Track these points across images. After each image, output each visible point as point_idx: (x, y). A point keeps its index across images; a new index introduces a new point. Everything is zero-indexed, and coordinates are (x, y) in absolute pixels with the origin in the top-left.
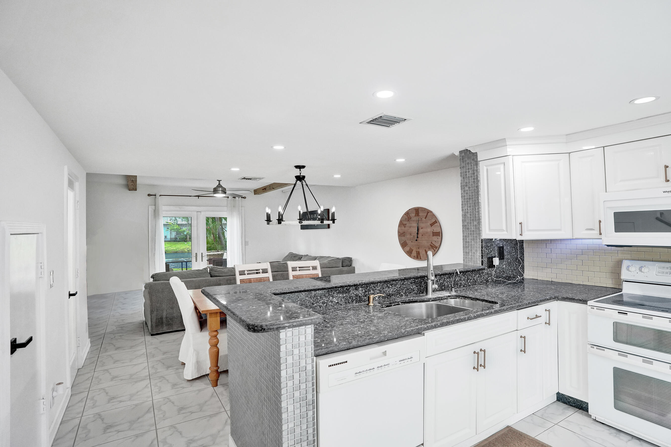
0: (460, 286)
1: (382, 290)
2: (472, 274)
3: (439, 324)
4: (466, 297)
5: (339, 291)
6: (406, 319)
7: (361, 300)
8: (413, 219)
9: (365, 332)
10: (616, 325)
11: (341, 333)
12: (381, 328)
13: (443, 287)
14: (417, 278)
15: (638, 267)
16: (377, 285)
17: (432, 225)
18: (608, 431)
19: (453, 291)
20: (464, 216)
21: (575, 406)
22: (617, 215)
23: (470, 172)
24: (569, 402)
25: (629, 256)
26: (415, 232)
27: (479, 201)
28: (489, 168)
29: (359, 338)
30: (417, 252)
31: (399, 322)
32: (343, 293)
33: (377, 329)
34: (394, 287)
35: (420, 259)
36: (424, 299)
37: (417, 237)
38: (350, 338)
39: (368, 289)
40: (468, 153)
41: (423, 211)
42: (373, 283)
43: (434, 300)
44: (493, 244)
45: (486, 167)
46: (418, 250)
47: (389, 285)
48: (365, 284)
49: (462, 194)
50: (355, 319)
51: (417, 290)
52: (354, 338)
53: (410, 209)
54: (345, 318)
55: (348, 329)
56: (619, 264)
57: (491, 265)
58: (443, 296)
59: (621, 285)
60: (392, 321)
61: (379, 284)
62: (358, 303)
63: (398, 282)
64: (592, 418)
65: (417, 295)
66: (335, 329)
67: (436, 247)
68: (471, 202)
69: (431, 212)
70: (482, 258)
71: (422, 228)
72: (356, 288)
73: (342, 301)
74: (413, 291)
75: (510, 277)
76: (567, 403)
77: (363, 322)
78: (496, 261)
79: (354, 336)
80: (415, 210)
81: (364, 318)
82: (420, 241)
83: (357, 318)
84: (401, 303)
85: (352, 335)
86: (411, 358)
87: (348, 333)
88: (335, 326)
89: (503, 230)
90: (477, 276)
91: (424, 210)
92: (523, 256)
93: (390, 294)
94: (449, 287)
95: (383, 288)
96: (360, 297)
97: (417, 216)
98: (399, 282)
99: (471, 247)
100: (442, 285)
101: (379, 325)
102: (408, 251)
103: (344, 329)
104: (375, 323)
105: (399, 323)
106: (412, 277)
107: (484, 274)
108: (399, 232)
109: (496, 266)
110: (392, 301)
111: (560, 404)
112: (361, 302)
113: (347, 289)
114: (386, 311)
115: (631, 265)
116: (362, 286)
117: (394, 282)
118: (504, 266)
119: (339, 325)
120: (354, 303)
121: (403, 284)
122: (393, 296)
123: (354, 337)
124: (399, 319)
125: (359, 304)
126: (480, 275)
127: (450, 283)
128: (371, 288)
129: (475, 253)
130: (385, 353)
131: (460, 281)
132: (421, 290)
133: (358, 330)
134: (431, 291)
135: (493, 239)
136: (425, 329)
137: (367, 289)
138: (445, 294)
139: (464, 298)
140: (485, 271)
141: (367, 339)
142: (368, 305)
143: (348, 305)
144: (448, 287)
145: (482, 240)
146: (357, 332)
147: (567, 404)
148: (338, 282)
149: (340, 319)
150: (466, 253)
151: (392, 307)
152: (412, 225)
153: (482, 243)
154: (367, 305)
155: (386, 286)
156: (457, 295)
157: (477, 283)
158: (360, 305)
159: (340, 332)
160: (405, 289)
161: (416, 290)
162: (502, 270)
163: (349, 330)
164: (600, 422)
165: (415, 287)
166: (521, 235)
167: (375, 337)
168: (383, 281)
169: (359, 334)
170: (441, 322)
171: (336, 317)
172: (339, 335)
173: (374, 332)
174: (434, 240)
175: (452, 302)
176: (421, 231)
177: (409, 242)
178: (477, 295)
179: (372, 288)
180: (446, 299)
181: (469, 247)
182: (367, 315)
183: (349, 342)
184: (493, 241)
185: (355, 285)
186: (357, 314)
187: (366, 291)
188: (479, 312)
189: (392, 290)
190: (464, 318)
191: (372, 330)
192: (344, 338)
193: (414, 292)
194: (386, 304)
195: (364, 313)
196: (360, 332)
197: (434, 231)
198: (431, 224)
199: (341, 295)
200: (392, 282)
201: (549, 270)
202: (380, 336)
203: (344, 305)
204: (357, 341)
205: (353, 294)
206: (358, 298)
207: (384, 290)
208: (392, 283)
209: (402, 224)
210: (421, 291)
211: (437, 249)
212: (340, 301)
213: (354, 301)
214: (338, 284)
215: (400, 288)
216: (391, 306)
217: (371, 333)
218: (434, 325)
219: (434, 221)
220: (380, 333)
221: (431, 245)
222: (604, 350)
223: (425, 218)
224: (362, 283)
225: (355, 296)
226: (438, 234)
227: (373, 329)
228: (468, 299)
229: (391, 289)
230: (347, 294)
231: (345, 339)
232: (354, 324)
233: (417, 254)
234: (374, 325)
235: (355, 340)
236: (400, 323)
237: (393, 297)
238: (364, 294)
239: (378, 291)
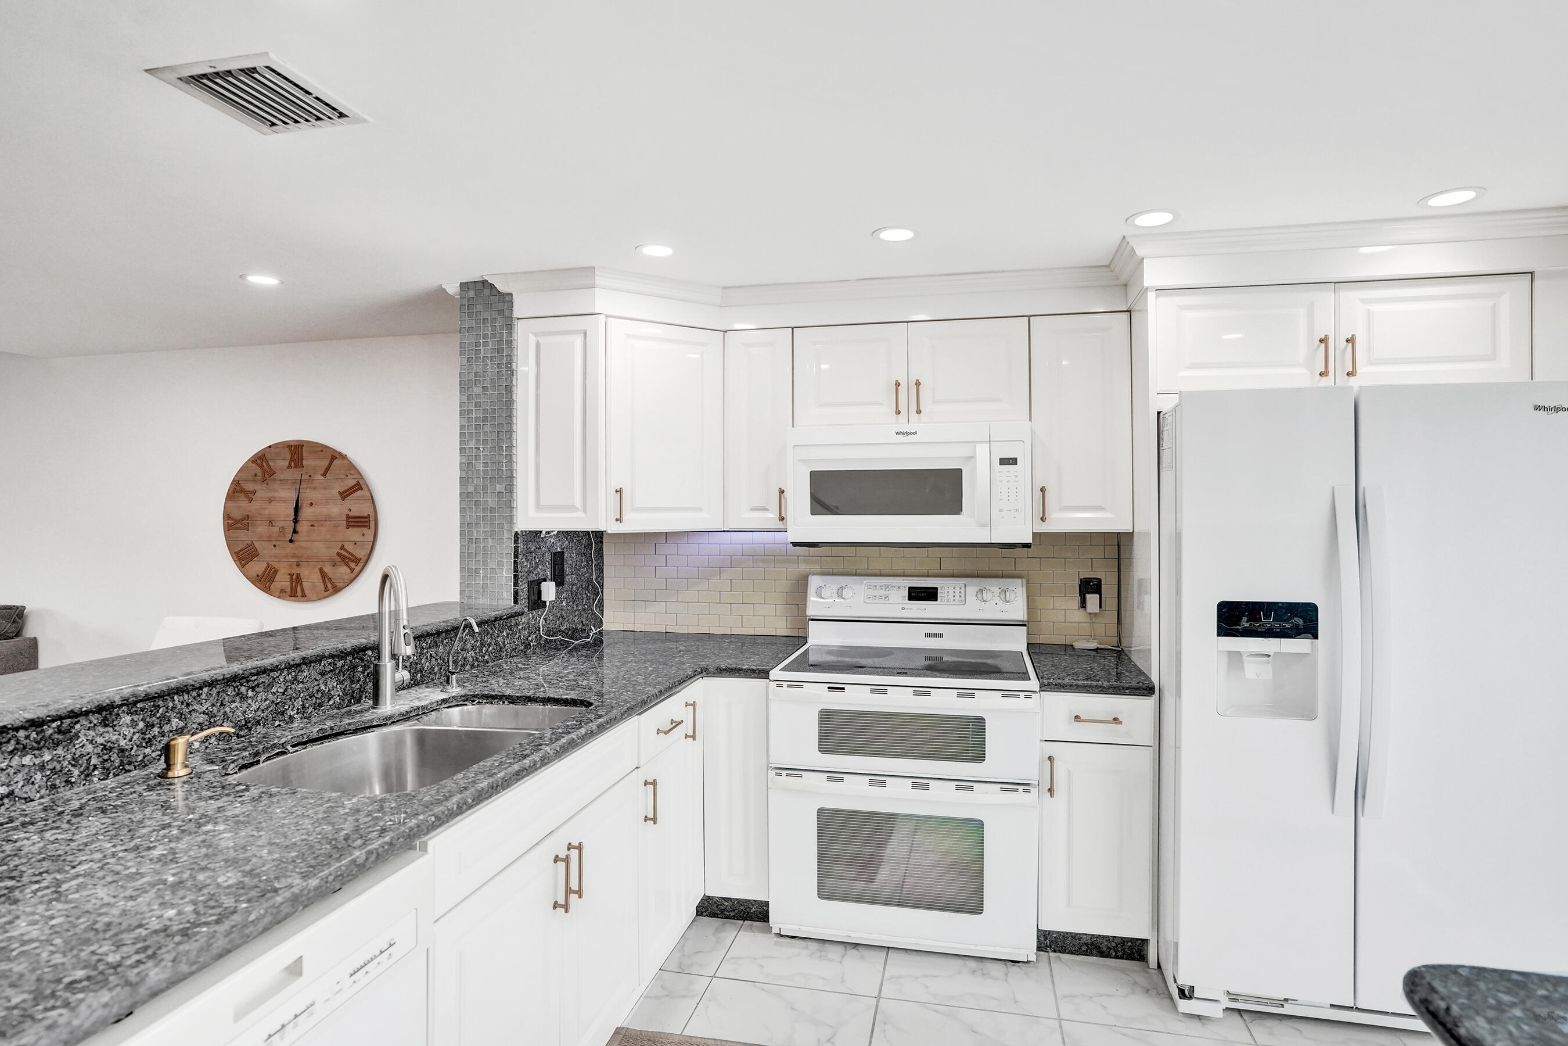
0: (463, 665)
1: (219, 711)
2: (492, 629)
3: (470, 801)
4: (494, 697)
5: (18, 742)
6: (349, 806)
7: (130, 763)
8: (282, 477)
9: (194, 903)
10: (827, 717)
11: (66, 942)
12: (264, 865)
13: (419, 675)
14: (342, 655)
15: (835, 587)
16: (199, 695)
17: (344, 495)
18: (805, 952)
19: (454, 682)
20: (467, 466)
21: (734, 916)
22: (817, 478)
23: (490, 345)
24: (722, 911)
25: (817, 568)
26: (288, 516)
27: (511, 428)
28: (543, 340)
29: (179, 944)
30: (291, 575)
31: (327, 820)
32: (38, 747)
33: (250, 873)
34: (262, 696)
35: (304, 595)
36: (371, 720)
37: (295, 532)
38: (129, 957)
39: (158, 715)
40: (487, 292)
41: (316, 452)
42: (184, 691)
43: (406, 717)
44: (542, 544)
45: (536, 336)
46: (296, 571)
47: (243, 689)
48: (148, 698)
49: (462, 404)
50: (121, 855)
51: (341, 694)
52: (150, 952)
53: (270, 447)
54: (69, 858)
55: (104, 910)
56: (801, 585)
57: (537, 603)
58: (428, 702)
59: (806, 628)
60: (297, 823)
61: (206, 690)
62: (115, 775)
63: (277, 675)
64: (775, 930)
65: (344, 710)
66: (22, 935)
67: (357, 561)
68: (488, 429)
69: (344, 457)
70: (516, 584)
71: (311, 504)
72: (105, 717)
73: (33, 783)
74: (330, 700)
75: (575, 630)
76: (718, 915)
77: (170, 857)
78: (549, 591)
79: (147, 943)
80: (290, 450)
81: (165, 836)
82: (303, 544)
83: (132, 844)
84: (293, 746)
85: (137, 940)
86: (391, 945)
87: (110, 933)
88: (18, 917)
89: (572, 508)
90: (505, 633)
91: (320, 449)
92: (601, 574)
93: (249, 722)
94: (435, 674)
95: (222, 704)
96: (122, 750)
97: (296, 467)
98: (281, 674)
99: (485, 555)
100: (416, 668)
101: (249, 854)
102: (260, 573)
103: (78, 918)
104: (228, 848)
105: (330, 828)
106: (327, 654)
107: (520, 627)
108: (227, 516)
109: (548, 604)
110: (261, 747)
111: (705, 920)
112: (129, 771)
113: (59, 731)
114: (252, 788)
115: (823, 585)
116: (134, 709)
117: (264, 679)
118: (564, 604)
119: (41, 903)
120: (95, 779)
121: (295, 679)
122: (258, 727)
123: (146, 948)
124: (321, 809)
125: (121, 778)
126: (510, 630)
127: (436, 660)
128: (174, 708)
129: (498, 571)
130: (295, 969)
131: (463, 653)
132: (353, 692)
133: (161, 904)
134: (391, 690)
135: (541, 532)
136: (432, 827)
137: (154, 715)
138: (430, 695)
139: (490, 700)
140: (523, 620)
141: (218, 935)
142: (163, 775)
143: (66, 793)
144: (430, 673)
145: (516, 533)
146: (158, 913)
147: (718, 917)
148: (13, 707)
149: (41, 874)
150: (468, 572)
151: (261, 765)
152: (276, 494)
153: (516, 542)
154: (159, 780)
155: (234, 693)
156: (468, 693)
157: (504, 654)
158: (127, 784)
159: (58, 941)
160: (302, 695)
161: (339, 696)
162: (559, 615)
163: (106, 914)
164: (788, 936)
165: (335, 684)
166: (619, 520)
167: (252, 917)
168: (223, 679)
169: (168, 923)
170: (473, 790)
171: (12, 864)
172: (58, 959)
173: (242, 891)
174: (352, 539)
175: (455, 719)
176: (306, 512)
177: (266, 550)
178: (519, 686)
179: (177, 710)
180: (436, 709)
181: (477, 555)
182: (175, 819)
183: (128, 983)
184: (543, 538)
185: (100, 709)
186: (127, 829)
187: (150, 726)
188: (563, 737)
189: (254, 707)
190: (532, 765)
191: (229, 887)
192: (95, 968)
193: (331, 702)
194: (240, 761)
195: (158, 815)
196: (171, 913)
197: (351, 514)
198: (341, 493)
199: (27, 760)
200: (255, 677)
201: (660, 607)
202: (276, 905)
203: (42, 797)
204: (174, 961)
205: (90, 746)
206: (114, 757)
207: (227, 709)
208: (256, 683)
209: (238, 490)
210: (352, 695)
211: (361, 565)
212: (21, 783)
213: (96, 772)
214: (12, 713)
215: (283, 694)
216: (258, 762)
217: (228, 902)
218: (455, 809)
219: (352, 484)
220: (269, 891)
221: (339, 554)
222: (800, 776)
223: (324, 474)
224: (134, 695)
225: (99, 750)
226: (366, 522)
227: (229, 878)
228: (501, 703)
229: (253, 704)
230: (60, 751)
231: (101, 973)
232: (127, 876)
233: (292, 582)
234: (226, 861)
235: (162, 960)
236: (333, 824)
237: (259, 729)
238: (144, 739)
239: (202, 718)
